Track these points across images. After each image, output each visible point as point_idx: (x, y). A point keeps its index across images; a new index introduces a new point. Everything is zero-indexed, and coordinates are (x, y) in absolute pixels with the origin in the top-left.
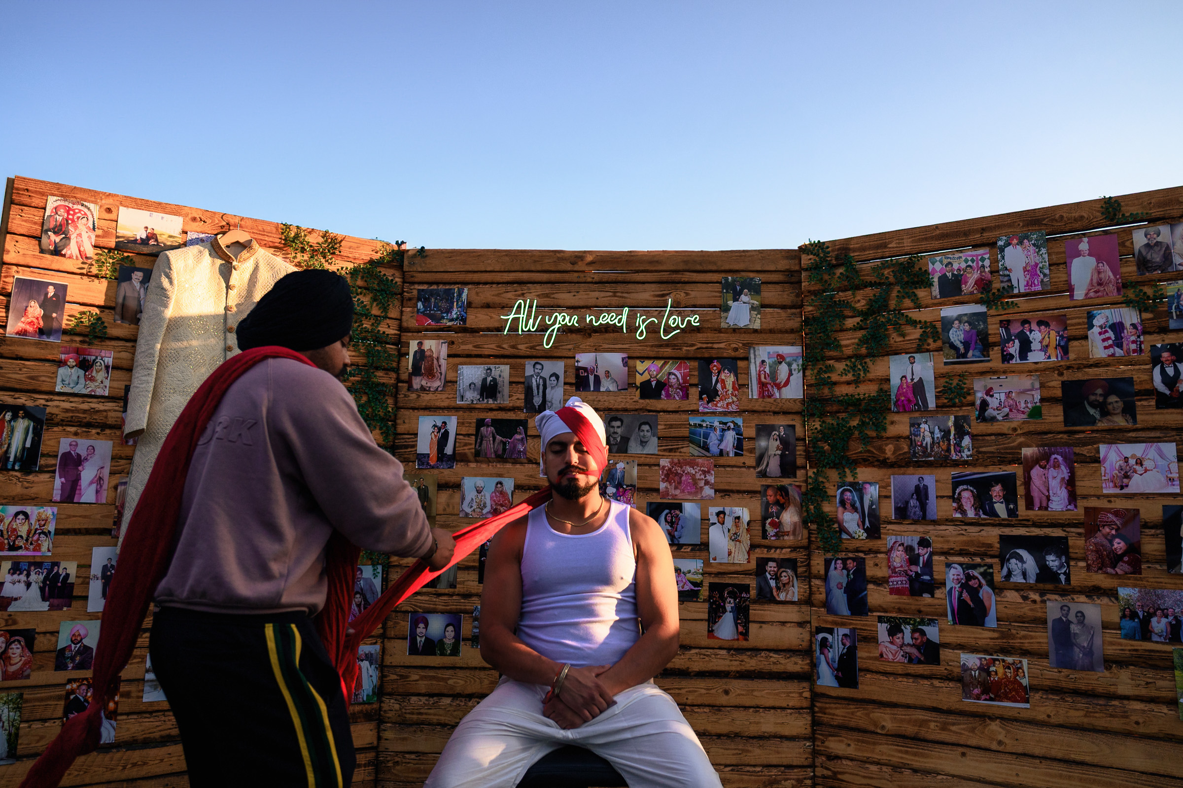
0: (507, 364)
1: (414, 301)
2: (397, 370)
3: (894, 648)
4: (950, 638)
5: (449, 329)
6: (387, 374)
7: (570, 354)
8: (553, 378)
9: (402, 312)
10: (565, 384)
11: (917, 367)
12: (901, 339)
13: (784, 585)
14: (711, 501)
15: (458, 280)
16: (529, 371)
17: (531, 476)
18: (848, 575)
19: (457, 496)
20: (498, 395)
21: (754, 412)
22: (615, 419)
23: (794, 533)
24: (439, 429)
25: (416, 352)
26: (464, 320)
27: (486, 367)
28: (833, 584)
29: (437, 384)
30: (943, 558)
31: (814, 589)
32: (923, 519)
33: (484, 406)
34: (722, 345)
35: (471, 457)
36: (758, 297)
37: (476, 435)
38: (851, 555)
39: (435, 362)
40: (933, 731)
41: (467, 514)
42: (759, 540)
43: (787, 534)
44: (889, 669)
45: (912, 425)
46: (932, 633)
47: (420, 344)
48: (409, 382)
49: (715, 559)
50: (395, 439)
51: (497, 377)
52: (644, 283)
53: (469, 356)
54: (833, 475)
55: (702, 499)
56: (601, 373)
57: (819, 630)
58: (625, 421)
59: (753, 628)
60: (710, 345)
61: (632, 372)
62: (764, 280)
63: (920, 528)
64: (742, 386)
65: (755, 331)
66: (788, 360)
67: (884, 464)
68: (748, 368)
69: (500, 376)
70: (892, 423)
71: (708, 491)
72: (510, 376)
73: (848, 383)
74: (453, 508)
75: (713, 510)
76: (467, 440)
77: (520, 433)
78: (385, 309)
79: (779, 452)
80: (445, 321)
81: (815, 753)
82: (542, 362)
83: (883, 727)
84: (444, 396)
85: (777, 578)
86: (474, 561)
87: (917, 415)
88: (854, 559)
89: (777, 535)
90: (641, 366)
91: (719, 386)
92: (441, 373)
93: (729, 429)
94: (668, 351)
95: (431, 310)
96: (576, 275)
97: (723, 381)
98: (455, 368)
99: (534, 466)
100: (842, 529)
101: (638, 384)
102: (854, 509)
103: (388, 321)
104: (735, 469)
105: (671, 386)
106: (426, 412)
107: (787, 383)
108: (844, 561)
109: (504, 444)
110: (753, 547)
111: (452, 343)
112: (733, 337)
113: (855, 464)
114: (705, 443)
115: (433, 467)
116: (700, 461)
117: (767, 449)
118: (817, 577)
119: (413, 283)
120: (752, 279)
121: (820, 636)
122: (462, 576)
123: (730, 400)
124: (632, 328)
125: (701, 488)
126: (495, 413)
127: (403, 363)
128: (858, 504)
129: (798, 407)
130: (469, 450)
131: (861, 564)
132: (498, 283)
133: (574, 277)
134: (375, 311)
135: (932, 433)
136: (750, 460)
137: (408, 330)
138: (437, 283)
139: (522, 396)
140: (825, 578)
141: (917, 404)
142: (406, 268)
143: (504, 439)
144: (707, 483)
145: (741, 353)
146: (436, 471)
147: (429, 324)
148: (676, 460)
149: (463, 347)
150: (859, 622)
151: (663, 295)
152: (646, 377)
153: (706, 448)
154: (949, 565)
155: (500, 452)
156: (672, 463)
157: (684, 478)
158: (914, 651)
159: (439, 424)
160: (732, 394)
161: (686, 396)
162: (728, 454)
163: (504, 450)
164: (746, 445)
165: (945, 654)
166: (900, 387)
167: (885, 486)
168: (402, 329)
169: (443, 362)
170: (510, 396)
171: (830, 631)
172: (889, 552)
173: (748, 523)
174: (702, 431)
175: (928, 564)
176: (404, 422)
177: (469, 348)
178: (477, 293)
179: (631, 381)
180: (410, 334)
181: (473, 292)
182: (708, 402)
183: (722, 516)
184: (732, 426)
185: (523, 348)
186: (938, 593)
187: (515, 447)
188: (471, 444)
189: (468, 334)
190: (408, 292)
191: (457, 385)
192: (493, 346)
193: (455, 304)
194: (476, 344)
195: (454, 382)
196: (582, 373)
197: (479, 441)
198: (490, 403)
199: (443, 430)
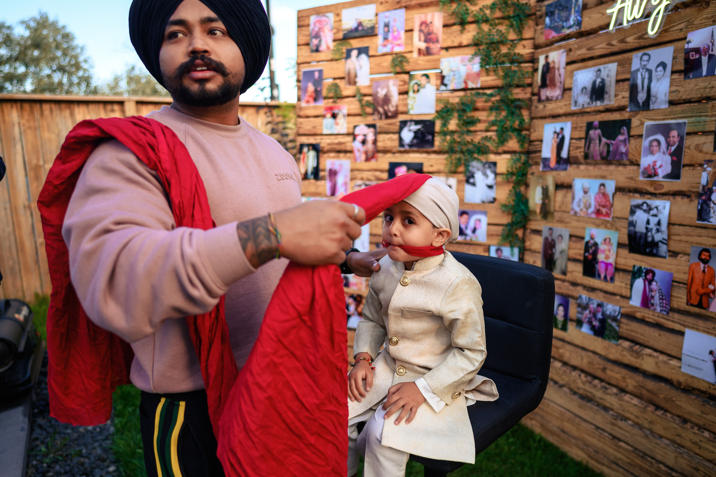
0: (615, 62)
2: (531, 85)
5: (568, 37)
6: (523, 90)
7: (681, 35)
8: (660, 68)
9: (535, 31)
10: (673, 72)
16: (636, 64)
17: (631, 178)
19: (569, 196)
20: (606, 96)
24: (558, 134)
25: (544, 66)
26: (580, 24)
27: (596, 68)
29: (556, 93)
33: (593, 109)
37: (587, 137)
39: (557, 72)
41: (576, 213)
47: (547, 57)
48: (538, 94)
50: (530, 145)
51: (605, 78)
53: (583, 60)
69: (608, 76)
72: (618, 73)
74: (566, 206)
76: (578, 143)
77: (623, 134)
78: (520, 31)
80: (564, 30)
82: (650, 51)
84: (561, 104)
86: (580, 255)
92: (561, 82)
95: (555, 23)
98: (571, 75)
99: (635, 168)
103: (524, 42)
106: (550, 120)
111: (570, 51)
115: (552, 169)
126: (603, 115)
127: (535, 78)
130: (579, 154)
134: (512, 36)
137: (539, 47)
139: (627, 94)
143: (608, 141)
146: (555, 173)
149: (579, 52)
155: (605, 154)
159: (558, 130)
163: (608, 152)
168: (536, 47)
169: (562, 71)
170: (616, 95)
176: (535, 131)
177: (582, 52)
180: (540, 50)
185: (631, 42)
187: (617, 148)
188: (580, 147)
189: (583, 39)
190: (539, 11)
191: (572, 92)
192: (603, 45)
193: (573, 10)
194: (589, 46)
195: (570, 89)
196: (694, 56)
197: (587, 144)
198: (598, 104)
199: (560, 136)
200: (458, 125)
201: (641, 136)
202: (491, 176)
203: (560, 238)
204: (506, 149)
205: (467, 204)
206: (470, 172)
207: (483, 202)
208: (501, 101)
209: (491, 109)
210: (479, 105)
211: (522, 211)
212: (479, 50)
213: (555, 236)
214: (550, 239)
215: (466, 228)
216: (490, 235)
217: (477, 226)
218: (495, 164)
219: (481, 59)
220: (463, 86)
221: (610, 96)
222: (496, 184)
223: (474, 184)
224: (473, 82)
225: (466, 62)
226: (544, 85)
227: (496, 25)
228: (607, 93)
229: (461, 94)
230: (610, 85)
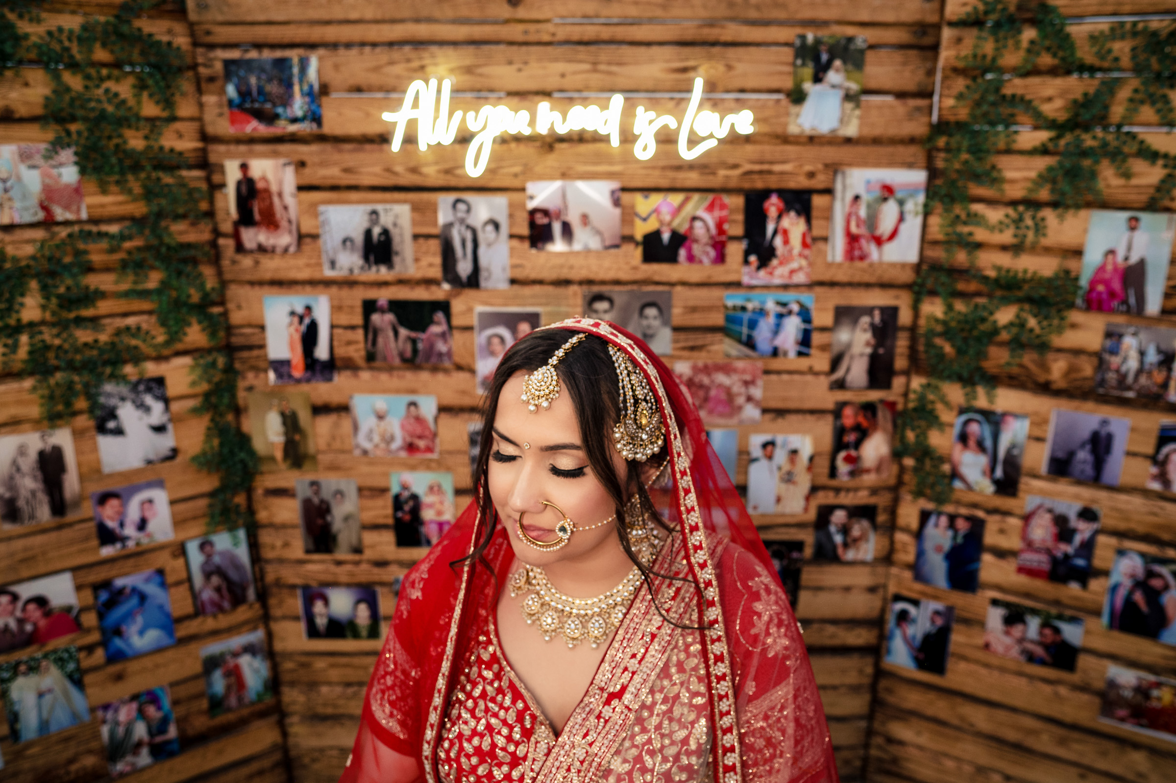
0: (405, 202)
1: (219, 83)
2: (210, 214)
3: (1008, 640)
4: (1099, 643)
5: (293, 139)
6: (193, 224)
7: (516, 183)
8: (490, 228)
9: (201, 105)
11: (1141, 238)
12: (1120, 182)
13: (856, 540)
14: (755, 427)
15: (298, 40)
17: (464, 392)
18: (955, 538)
19: (346, 424)
20: (396, 260)
21: (832, 284)
22: (599, 297)
23: (878, 469)
24: (301, 318)
25: (239, 184)
26: (317, 119)
27: (369, 207)
28: (929, 545)
29: (284, 239)
30: (1113, 541)
31: (898, 546)
32: (1096, 479)
33: (372, 278)
34: (787, 167)
35: (361, 362)
36: (857, 75)
37: (367, 325)
38: (963, 511)
39: (276, 200)
40: (1045, 742)
41: (365, 452)
42: (824, 480)
43: (868, 471)
44: (994, 661)
45: (1109, 335)
46: (1072, 633)
47: (244, 167)
48: (237, 236)
49: (755, 508)
50: (228, 334)
51: (390, 227)
52: (648, 44)
53: (334, 188)
54: (955, 393)
55: (741, 422)
56: (573, 218)
57: (898, 598)
58: (619, 300)
59: (804, 597)
60: (765, 167)
61: (628, 215)
62: (873, 40)
63: (1087, 494)
64: (815, 239)
65: (848, 141)
66: (899, 195)
67: (1045, 388)
68: (830, 209)
69: (395, 225)
70: (1074, 326)
71: (751, 412)
72: (414, 223)
73: (1004, 248)
74: (342, 442)
75: (756, 441)
76: (350, 335)
77: (438, 323)
78: (168, 102)
79: (869, 350)
80: (282, 123)
81: (870, 733)
82: (469, 197)
83: (972, 725)
84: (301, 261)
85: (845, 530)
86: (386, 517)
87: (1119, 320)
88: (969, 518)
89: (852, 474)
90: (643, 204)
91: (778, 242)
92: (290, 222)
93: (790, 313)
94: (693, 178)
95: (253, 101)
96: (520, 27)
97: (785, 232)
98: (313, 210)
99: (467, 375)
100: (955, 474)
101: (639, 236)
102: (981, 446)
103: (178, 125)
104: (796, 377)
105: (696, 241)
106: (275, 289)
107: (893, 235)
108: (952, 518)
109: (414, 341)
110: (815, 489)
111: (301, 165)
112: (811, 152)
113: (993, 381)
114: (750, 337)
115: (298, 381)
116: (740, 364)
117: (849, 346)
118: (906, 530)
119: (212, 46)
120: (850, 40)
121: (899, 606)
122: (369, 538)
123: (794, 265)
124: (628, 138)
125: (740, 408)
126: (394, 289)
127: (219, 203)
128: (988, 443)
129: (907, 276)
130: (357, 352)
131: (977, 526)
132: (374, 45)
133: (515, 32)
134: (148, 110)
135: (1142, 353)
136: (820, 362)
137: (217, 140)
138: (258, 46)
139: (438, 260)
140: (919, 535)
141: (1125, 302)
142: (193, 16)
144: (749, 399)
145: (820, 182)
146: (305, 388)
147: (254, 129)
148: (700, 364)
149: (323, 172)
150: (959, 599)
151: (685, 70)
152: (651, 226)
153: (750, 344)
154: (1121, 552)
156: (696, 369)
157: (713, 393)
158: (1039, 651)
159: (300, 309)
160: (800, 255)
161: (721, 258)
162: (785, 354)
163: (415, 351)
164: (817, 339)
165: (1084, 661)
166: (1102, 269)
167: (1040, 421)
168: (205, 138)
169: (290, 200)
170: (417, 260)
171: (916, 603)
172: (1027, 518)
173: (811, 459)
174: (746, 317)
175: (1088, 547)
176: (239, 307)
177: (332, 173)
178: (336, 67)
179: (627, 232)
180: (222, 148)
181: (329, 64)
182: (759, 268)
183: (769, 448)
184: (795, 308)
185: (432, 174)
186: (1095, 585)
187: (431, 346)
188: (356, 342)
189: (328, 147)
190: (205, 65)
191: (321, 241)
192: (377, 169)
193: (296, 88)
194: (345, 165)
195: (315, 237)
196: (541, 220)
197: (370, 336)
198: (383, 272)
199: (307, 321)
200: (44, 307)
201: (469, 329)
202: (157, 407)
203: (339, 496)
204: (179, 346)
205: (111, 476)
206: (103, 407)
207: (149, 462)
208: (147, 248)
209: (124, 265)
210: (96, 258)
211: (242, 461)
212: (68, 133)
213: (326, 494)
214: (316, 500)
215: (122, 525)
216: (178, 522)
217: (148, 514)
218: (160, 381)
219: (76, 154)
220: (41, 215)
221: (403, 260)
222: (171, 420)
223: (119, 432)
224: (67, 207)
225: (38, 160)
226: (246, 218)
227: (102, 80)
228: (397, 253)
229: (39, 234)
230: (402, 242)
